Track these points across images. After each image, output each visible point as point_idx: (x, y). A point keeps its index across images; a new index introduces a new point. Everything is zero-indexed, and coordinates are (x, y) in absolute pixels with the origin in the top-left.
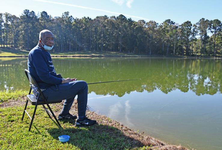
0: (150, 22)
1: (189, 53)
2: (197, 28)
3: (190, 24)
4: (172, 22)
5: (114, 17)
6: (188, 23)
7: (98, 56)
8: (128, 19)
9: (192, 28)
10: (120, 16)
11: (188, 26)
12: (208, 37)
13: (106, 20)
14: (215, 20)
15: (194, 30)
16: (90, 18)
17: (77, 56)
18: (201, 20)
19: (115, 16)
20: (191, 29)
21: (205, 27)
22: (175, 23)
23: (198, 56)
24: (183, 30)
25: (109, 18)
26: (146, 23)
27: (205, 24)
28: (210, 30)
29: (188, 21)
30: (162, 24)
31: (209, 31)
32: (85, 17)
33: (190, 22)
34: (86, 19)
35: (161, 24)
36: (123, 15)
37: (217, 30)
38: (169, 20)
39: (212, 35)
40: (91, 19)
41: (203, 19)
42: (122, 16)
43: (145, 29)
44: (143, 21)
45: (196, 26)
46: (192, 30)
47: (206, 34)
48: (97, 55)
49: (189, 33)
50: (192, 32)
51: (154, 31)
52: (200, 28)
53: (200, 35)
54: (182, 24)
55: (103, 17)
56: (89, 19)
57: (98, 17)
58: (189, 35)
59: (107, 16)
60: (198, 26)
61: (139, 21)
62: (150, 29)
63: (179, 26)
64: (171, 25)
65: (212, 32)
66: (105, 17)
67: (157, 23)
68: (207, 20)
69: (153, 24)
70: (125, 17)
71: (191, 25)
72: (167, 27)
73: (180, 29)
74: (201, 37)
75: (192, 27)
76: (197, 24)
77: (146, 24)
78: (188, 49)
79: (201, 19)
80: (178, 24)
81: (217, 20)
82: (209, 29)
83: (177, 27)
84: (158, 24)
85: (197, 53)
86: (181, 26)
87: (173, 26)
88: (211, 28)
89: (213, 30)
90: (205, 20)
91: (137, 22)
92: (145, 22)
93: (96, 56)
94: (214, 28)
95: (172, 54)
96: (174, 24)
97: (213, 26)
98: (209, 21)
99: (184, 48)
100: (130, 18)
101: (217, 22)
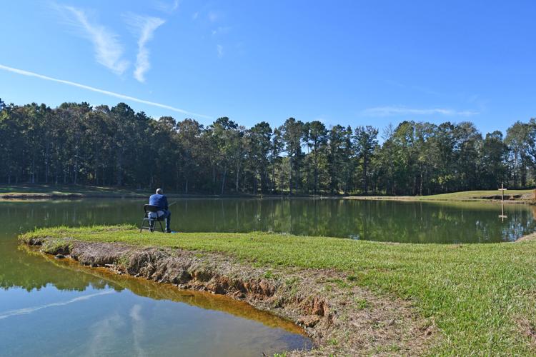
0: (186, 121)
1: (268, 188)
2: (281, 137)
3: (267, 129)
4: (231, 122)
5: (106, 108)
6: (264, 126)
7: (69, 197)
8: (138, 114)
9: (273, 137)
10: (119, 105)
11: (263, 133)
12: (304, 155)
13: (87, 114)
14: (314, 123)
15: (275, 141)
16: (47, 107)
17: (15, 197)
18: (288, 121)
19: (107, 106)
20: (269, 138)
21: (297, 136)
22: (237, 125)
23: (286, 194)
24: (253, 140)
25: (94, 109)
26: (177, 123)
27: (295, 129)
28: (307, 141)
29: (264, 123)
30: (212, 126)
31: (305, 143)
32: (34, 104)
33: (268, 125)
34: (38, 108)
35: (210, 128)
36: (126, 103)
37: (320, 142)
38: (226, 119)
39: (310, 151)
40: (49, 109)
41: (292, 119)
42: (123, 106)
43: (174, 137)
44: (171, 119)
45: (280, 134)
46: (271, 140)
47: (299, 150)
48: (66, 194)
49: (266, 146)
50: (273, 144)
51: (194, 141)
52: (287, 137)
53: (287, 150)
54: (252, 128)
55: (79, 105)
56: (45, 110)
57: (65, 105)
58: (266, 151)
59: (89, 105)
60: (283, 132)
61: (162, 118)
62: (186, 137)
63: (247, 131)
64: (229, 128)
65: (310, 145)
66: (85, 107)
67: (200, 123)
68: (300, 123)
69: (192, 126)
70: (132, 110)
71: (271, 131)
72: (221, 133)
73: (248, 138)
74: (290, 155)
75: (271, 134)
76: (281, 128)
77: (178, 125)
78: (265, 180)
79: (288, 119)
80: (243, 128)
81: (318, 123)
82: (305, 140)
83: (241, 135)
84: (202, 126)
85: (285, 187)
86: (250, 131)
87: (235, 131)
88: (308, 137)
89: (311, 142)
90: (296, 121)
91: (157, 120)
92: (174, 122)
93: (64, 197)
94: (314, 138)
95: (232, 190)
96: (235, 126)
97: (311, 134)
98: (302, 124)
99: (258, 177)
100: (143, 113)
101: (319, 126)
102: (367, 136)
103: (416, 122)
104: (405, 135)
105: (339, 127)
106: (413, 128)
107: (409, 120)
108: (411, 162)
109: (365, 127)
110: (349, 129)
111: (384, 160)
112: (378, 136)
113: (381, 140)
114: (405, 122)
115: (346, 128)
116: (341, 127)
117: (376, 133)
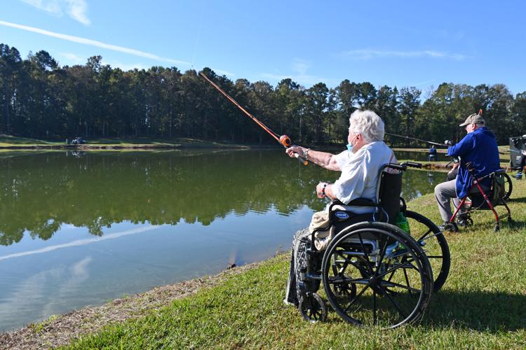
0: (258, 83)
2: (336, 95)
3: (324, 89)
4: (293, 83)
6: (321, 87)
7: (179, 148)
8: (221, 77)
9: (329, 95)
10: (204, 70)
11: (320, 93)
14: (365, 84)
15: (331, 99)
17: (140, 148)
18: (343, 82)
19: (194, 71)
20: (325, 97)
21: (350, 95)
22: (299, 85)
24: (312, 98)
25: (182, 73)
27: (350, 89)
28: (358, 100)
29: (321, 84)
30: (279, 87)
31: (356, 101)
33: (324, 85)
36: (209, 68)
37: (369, 100)
38: (289, 80)
41: (347, 81)
42: (207, 70)
44: (245, 80)
45: (335, 93)
46: (327, 99)
48: (177, 145)
49: (323, 104)
50: (328, 102)
52: (340, 96)
54: (311, 88)
55: (170, 70)
56: (145, 74)
57: (154, 69)
58: (322, 108)
59: (177, 69)
60: (337, 92)
61: (238, 80)
63: (307, 90)
64: (292, 89)
65: (360, 103)
68: (354, 84)
69: (264, 87)
70: (215, 74)
71: (327, 90)
72: (288, 93)
73: (307, 96)
75: (328, 93)
76: (336, 89)
77: (251, 86)
79: (344, 80)
80: (304, 88)
81: (369, 84)
82: (356, 98)
83: (303, 93)
84: (272, 87)
86: (309, 91)
87: (298, 91)
88: (359, 96)
89: (362, 100)
90: (351, 83)
91: (234, 82)
92: (248, 84)
94: (365, 97)
96: (297, 87)
97: (362, 94)
100: (225, 76)
101: (369, 87)
102: (411, 96)
103: (455, 84)
104: (444, 95)
105: (386, 88)
106: (452, 90)
107: (448, 83)
108: (450, 119)
109: (409, 88)
110: (395, 90)
111: (425, 117)
112: (421, 96)
113: (422, 100)
114: (445, 84)
115: (393, 88)
116: (388, 88)
117: (419, 93)
